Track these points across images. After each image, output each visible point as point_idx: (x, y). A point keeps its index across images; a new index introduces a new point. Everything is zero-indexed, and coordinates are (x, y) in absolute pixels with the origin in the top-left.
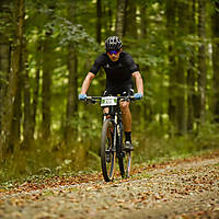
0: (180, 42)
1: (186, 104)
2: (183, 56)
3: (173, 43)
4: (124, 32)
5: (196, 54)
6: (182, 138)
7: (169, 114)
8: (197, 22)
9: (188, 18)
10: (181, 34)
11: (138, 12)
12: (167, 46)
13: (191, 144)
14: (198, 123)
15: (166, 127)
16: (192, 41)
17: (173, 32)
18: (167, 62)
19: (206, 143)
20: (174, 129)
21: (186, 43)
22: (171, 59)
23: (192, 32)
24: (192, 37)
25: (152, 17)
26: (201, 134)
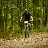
0: (36, 8)
1: (37, 22)
2: (36, 11)
3: (34, 8)
4: (23, 6)
5: (39, 11)
6: (36, 29)
7: (33, 24)
8: (39, 4)
9: (37, 3)
10: (36, 7)
11: (26, 2)
12: (33, 9)
13: (38, 31)
14: (40, 26)
15: (33, 27)
16: (38, 8)
17: (34, 6)
18: (33, 13)
19: (41, 30)
20: (34, 28)
21: (37, 9)
22: (34, 12)
23: (38, 6)
24: (38, 7)
25: (30, 3)
26: (40, 29)
